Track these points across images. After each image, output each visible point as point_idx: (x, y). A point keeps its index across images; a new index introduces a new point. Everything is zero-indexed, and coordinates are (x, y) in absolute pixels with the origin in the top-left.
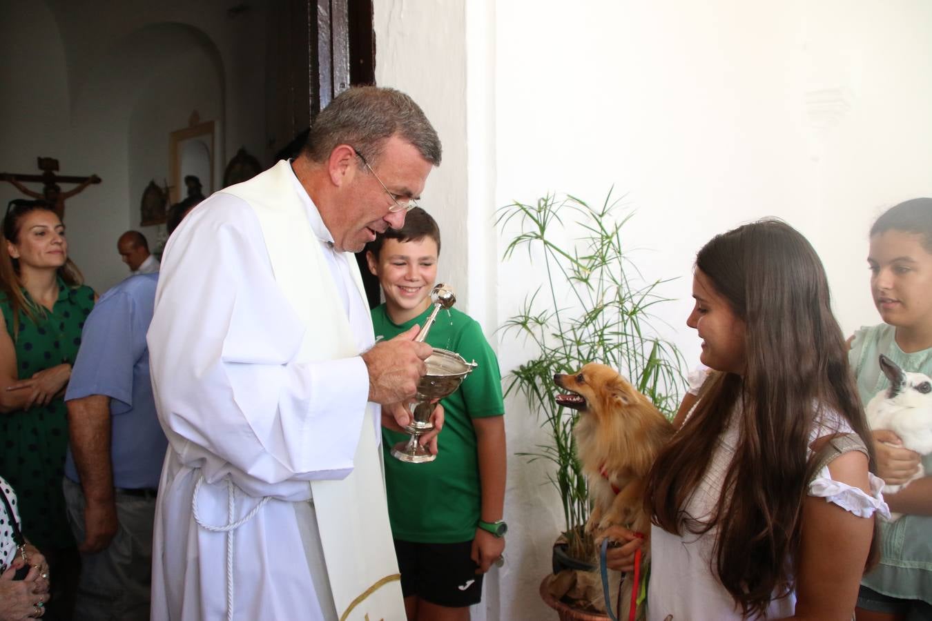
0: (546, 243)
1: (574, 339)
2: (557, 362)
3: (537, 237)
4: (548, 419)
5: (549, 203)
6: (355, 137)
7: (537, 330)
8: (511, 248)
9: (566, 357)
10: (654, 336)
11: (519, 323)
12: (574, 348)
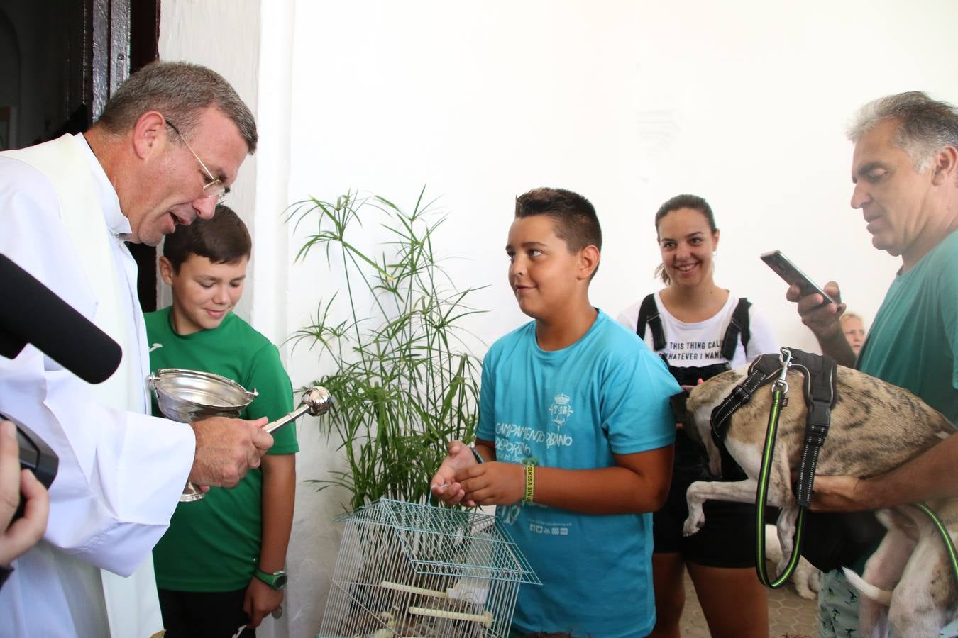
0: (345, 245)
1: (376, 353)
2: (354, 379)
3: (335, 238)
4: (343, 443)
5: (351, 199)
6: (166, 104)
7: (334, 343)
8: (307, 248)
9: (366, 373)
10: (463, 351)
11: (312, 334)
12: (376, 364)
